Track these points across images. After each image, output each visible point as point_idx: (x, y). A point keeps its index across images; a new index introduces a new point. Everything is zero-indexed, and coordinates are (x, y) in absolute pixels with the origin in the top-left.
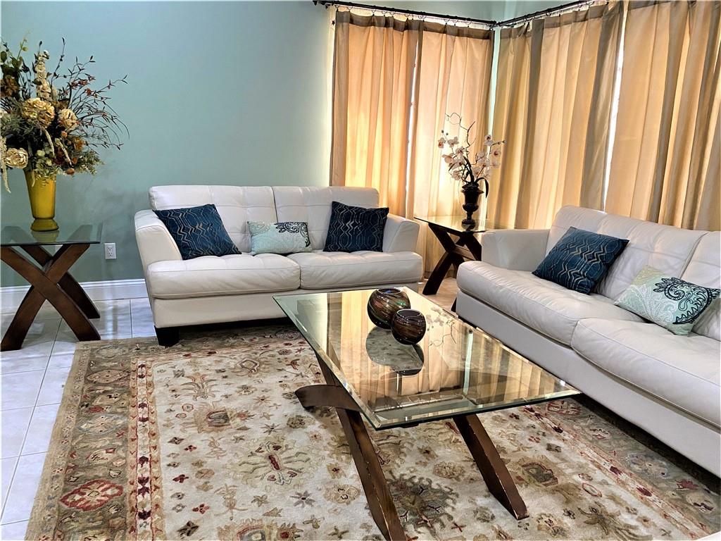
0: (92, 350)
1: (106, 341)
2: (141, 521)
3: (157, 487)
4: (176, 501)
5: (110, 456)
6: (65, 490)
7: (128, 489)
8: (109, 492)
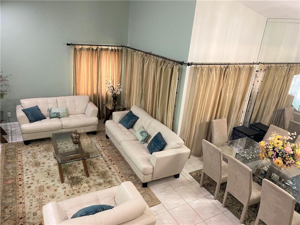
0: (6, 146)
1: (10, 143)
2: (19, 186)
3: (23, 180)
4: (27, 182)
5: (13, 174)
6: (4, 181)
7: (17, 180)
8: (13, 181)
